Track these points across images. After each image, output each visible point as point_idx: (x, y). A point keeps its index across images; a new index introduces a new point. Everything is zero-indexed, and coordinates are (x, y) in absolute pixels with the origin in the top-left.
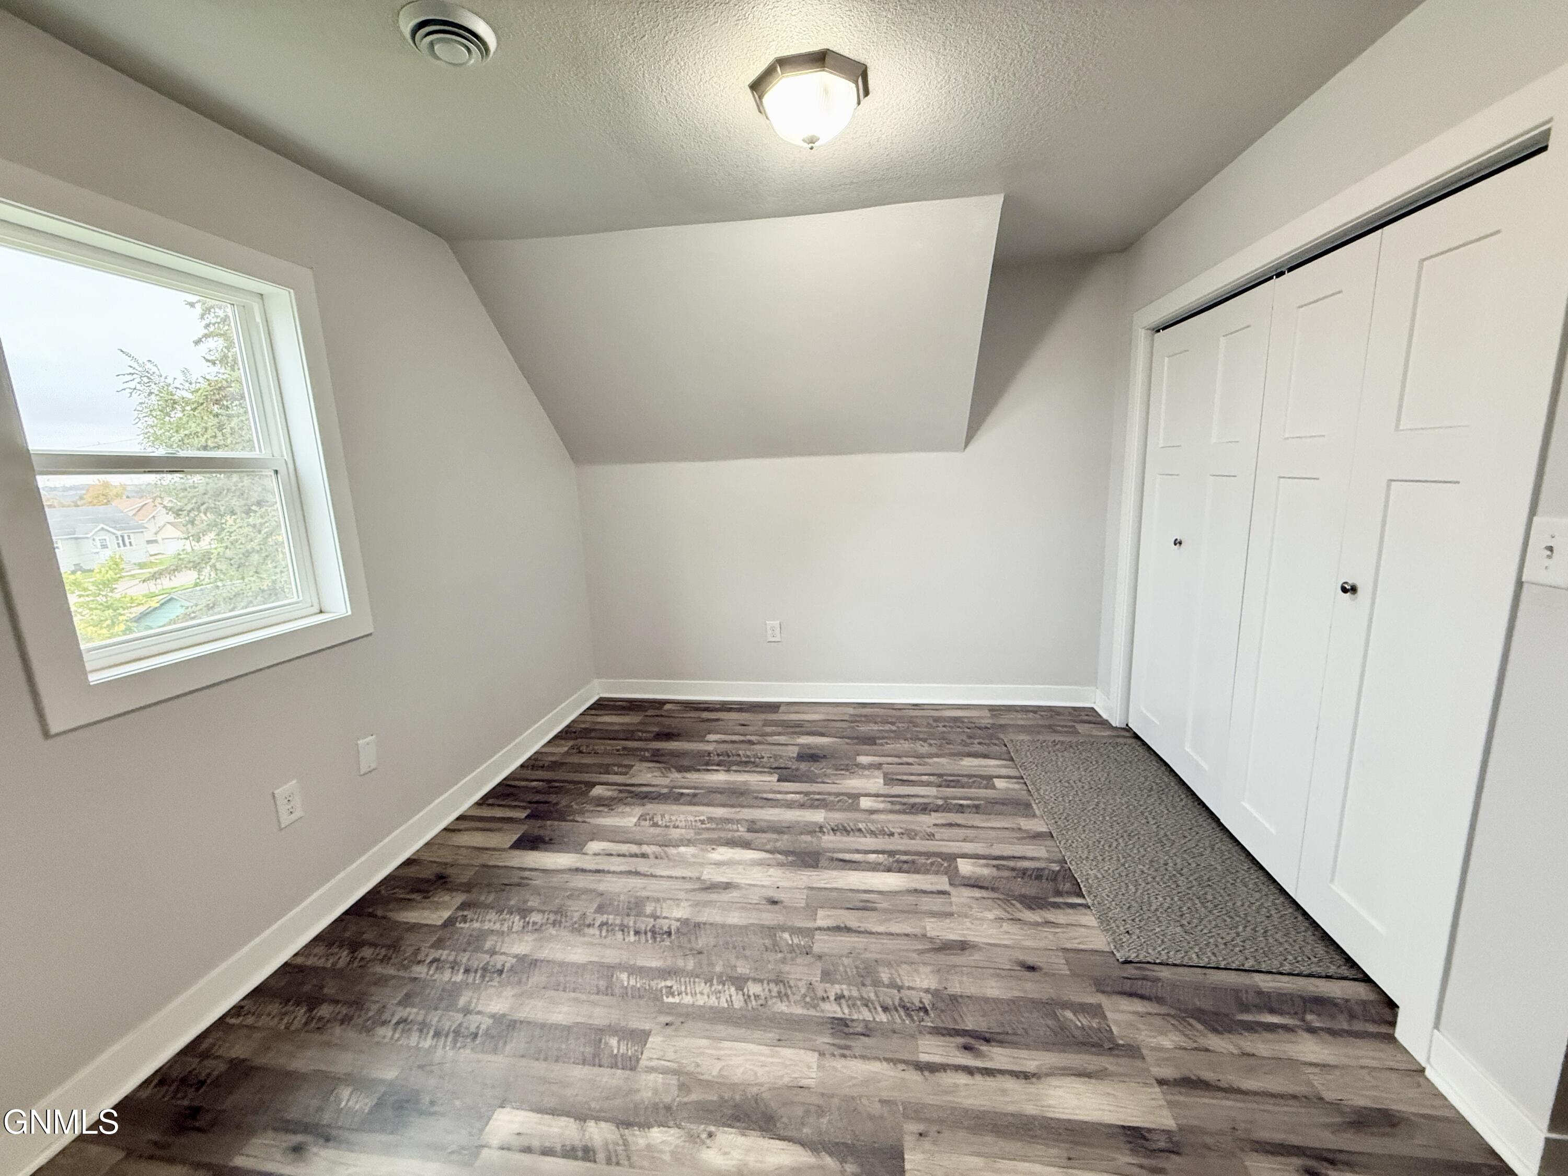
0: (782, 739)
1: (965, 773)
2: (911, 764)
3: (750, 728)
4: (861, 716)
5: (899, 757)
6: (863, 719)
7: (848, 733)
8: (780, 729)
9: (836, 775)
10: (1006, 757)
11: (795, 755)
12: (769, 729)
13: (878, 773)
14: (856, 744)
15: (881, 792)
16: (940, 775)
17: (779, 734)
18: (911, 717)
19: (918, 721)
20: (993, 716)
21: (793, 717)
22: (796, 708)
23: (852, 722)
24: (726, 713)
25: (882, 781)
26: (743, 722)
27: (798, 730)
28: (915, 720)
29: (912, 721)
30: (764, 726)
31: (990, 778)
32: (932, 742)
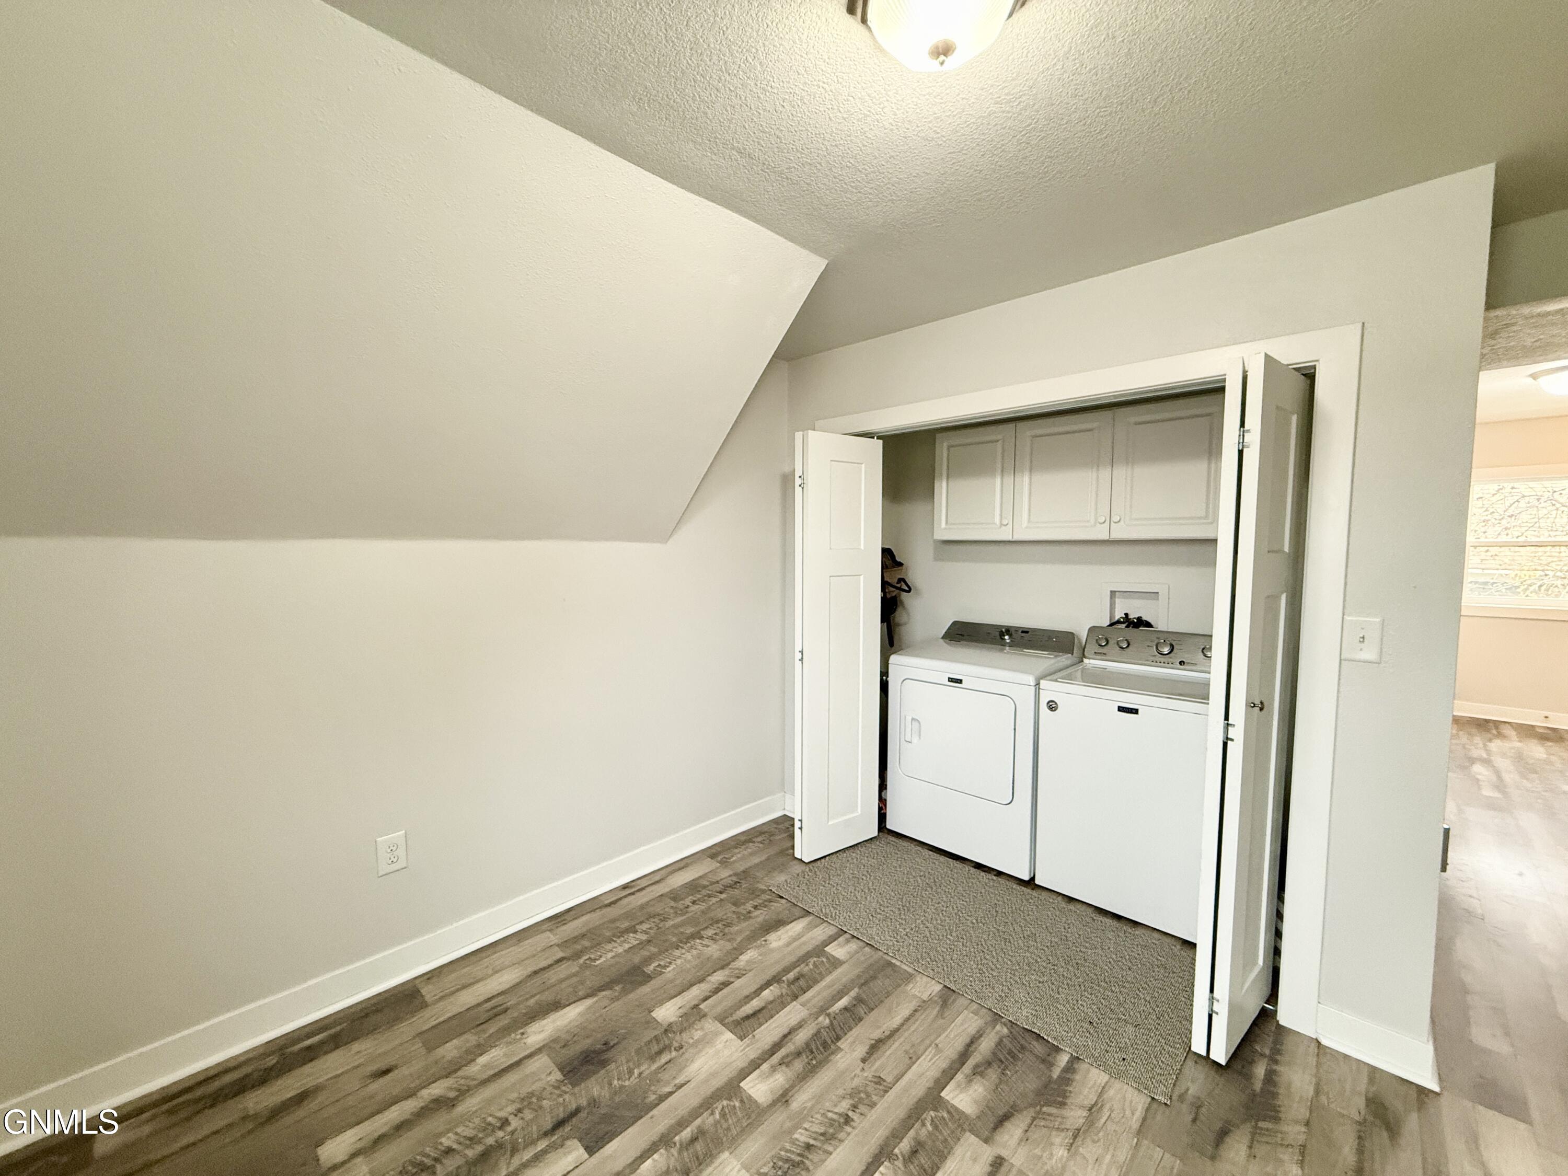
0: (495, 1056)
1: (793, 959)
2: (726, 984)
3: (404, 1071)
4: (575, 939)
5: (701, 980)
6: (586, 943)
7: (592, 981)
8: (470, 1039)
9: (663, 1067)
10: (797, 912)
11: (558, 1075)
12: (450, 1050)
13: (710, 1025)
14: (625, 992)
15: (753, 1055)
16: (775, 979)
17: (481, 1049)
18: (642, 907)
19: (658, 908)
20: (724, 863)
21: (468, 998)
22: (449, 981)
23: (577, 955)
24: (307, 1069)
25: (729, 1035)
26: (374, 1067)
27: (504, 1021)
28: (651, 910)
29: (646, 913)
30: (430, 1049)
31: (819, 951)
32: (710, 932)
